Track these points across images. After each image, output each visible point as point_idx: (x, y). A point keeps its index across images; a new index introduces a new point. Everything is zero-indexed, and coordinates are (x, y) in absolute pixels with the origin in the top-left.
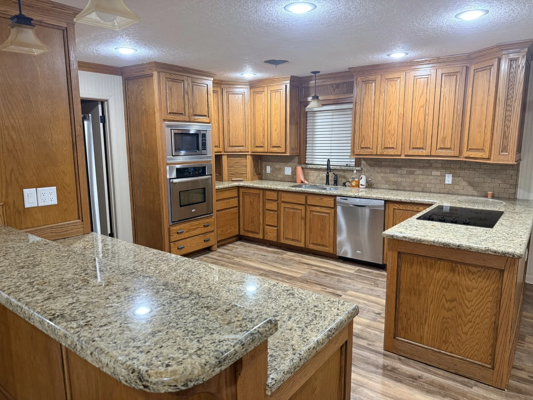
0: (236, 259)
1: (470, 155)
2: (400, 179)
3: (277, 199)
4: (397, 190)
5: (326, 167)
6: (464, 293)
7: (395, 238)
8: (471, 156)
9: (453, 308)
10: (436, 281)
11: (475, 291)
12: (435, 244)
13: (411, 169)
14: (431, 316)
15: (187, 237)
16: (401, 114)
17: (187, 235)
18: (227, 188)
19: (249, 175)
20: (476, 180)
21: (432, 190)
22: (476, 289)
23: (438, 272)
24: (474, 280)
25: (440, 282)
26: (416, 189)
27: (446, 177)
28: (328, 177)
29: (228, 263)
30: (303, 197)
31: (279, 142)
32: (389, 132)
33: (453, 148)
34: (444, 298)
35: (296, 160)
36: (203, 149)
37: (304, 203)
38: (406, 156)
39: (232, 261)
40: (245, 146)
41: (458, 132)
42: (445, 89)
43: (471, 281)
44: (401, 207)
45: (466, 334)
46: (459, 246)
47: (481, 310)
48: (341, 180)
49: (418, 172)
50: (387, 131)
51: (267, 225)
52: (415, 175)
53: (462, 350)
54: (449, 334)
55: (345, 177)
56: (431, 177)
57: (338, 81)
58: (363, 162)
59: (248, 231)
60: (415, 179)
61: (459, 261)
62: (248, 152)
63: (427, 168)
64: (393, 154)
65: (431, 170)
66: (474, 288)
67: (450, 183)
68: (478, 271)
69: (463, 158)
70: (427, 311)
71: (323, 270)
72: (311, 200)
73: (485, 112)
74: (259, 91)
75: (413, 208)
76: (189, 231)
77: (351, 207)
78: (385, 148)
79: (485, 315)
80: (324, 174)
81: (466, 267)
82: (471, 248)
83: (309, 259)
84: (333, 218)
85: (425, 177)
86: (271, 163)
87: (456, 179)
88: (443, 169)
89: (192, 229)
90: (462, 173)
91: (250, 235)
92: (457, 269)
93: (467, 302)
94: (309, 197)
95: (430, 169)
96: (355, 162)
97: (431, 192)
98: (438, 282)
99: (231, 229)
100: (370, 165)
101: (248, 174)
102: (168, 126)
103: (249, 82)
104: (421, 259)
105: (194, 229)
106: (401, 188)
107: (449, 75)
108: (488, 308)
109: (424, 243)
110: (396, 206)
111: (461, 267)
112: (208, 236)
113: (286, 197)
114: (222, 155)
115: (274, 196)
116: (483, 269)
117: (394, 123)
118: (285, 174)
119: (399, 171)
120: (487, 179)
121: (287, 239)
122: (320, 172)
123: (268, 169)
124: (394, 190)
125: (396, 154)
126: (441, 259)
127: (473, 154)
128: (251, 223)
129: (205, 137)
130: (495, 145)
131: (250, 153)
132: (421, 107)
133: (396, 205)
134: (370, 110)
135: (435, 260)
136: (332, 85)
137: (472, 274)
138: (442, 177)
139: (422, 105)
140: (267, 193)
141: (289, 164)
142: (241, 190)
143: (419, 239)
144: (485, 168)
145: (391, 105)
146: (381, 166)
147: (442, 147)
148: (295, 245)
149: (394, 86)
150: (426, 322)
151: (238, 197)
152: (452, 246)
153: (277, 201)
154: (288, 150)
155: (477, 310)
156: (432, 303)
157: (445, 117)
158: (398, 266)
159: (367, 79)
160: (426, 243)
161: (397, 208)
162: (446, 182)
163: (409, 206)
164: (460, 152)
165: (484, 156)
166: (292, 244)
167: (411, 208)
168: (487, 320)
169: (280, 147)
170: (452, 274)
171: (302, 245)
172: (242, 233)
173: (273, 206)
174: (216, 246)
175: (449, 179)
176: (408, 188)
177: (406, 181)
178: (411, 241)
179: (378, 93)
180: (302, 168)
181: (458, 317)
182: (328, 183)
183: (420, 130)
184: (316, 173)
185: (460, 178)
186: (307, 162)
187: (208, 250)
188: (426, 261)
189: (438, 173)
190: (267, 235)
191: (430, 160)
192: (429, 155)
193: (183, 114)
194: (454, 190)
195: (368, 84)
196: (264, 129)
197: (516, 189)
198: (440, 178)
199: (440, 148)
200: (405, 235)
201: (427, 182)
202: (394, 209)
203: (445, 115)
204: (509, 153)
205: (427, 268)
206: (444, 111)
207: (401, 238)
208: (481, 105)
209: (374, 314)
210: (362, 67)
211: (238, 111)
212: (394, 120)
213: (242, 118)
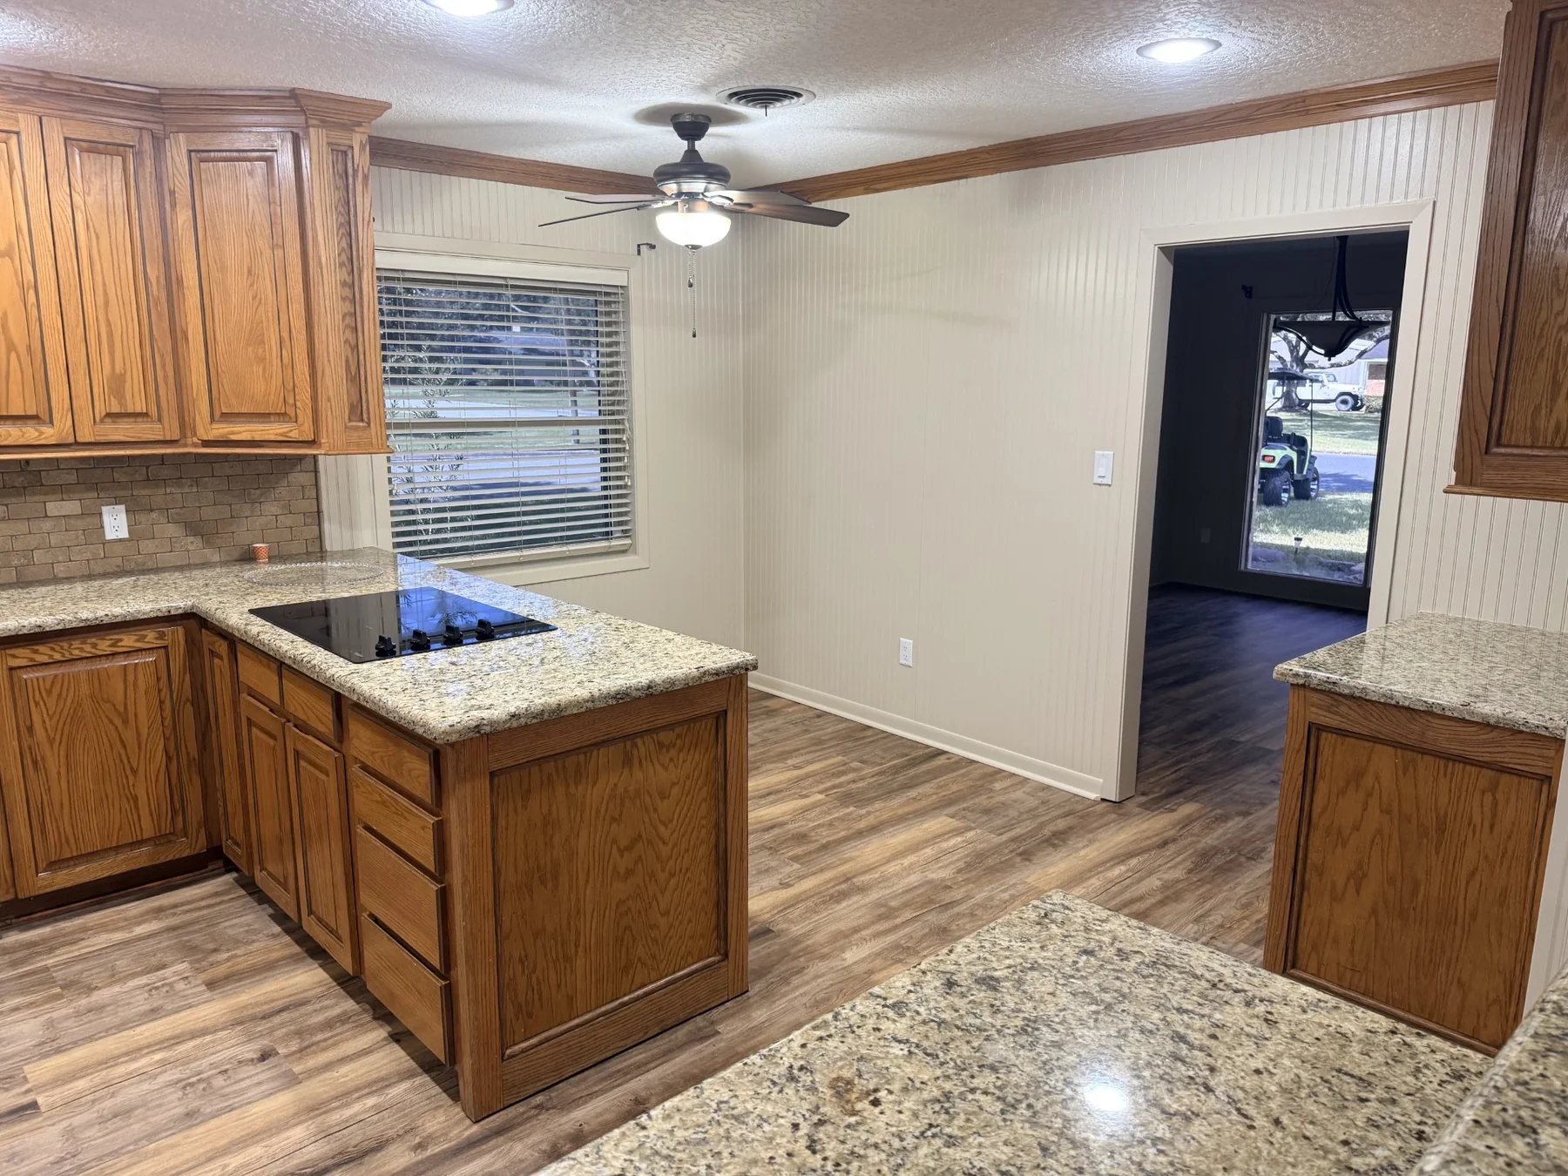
1: (233, 433)
6: (655, 810)
7: (488, 729)
8: (233, 437)
9: (636, 863)
10: (593, 810)
11: (675, 791)
12: (599, 705)
14: (588, 917)
20: (208, 513)
21: (60, 570)
22: (678, 783)
23: (595, 783)
24: (671, 765)
25: (603, 806)
27: (105, 517)
33: (154, 412)
34: (615, 847)
41: (162, 356)
42: (90, 200)
43: (666, 769)
44: (44, 653)
45: (666, 913)
46: (649, 687)
47: (689, 831)
53: (662, 961)
54: (634, 940)
56: (47, 525)
61: (645, 727)
63: (21, 491)
65: (42, 498)
66: (673, 784)
67: (124, 534)
68: (679, 736)
69: (194, 445)
70: (579, 912)
73: (271, 297)
75: (94, 646)
79: (698, 838)
81: (652, 738)
82: (672, 683)
85: (23, 527)
87: (142, 517)
88: (88, 490)
90: (158, 496)
92: (635, 752)
93: (662, 829)
95: (34, 494)
98: (598, 811)
104: (550, 767)
107: (93, 148)
108: (702, 818)
109: (569, 712)
110: (21, 656)
111: (644, 743)
116: (686, 727)
120: (238, 507)
126: (599, 745)
127: (243, 431)
130: (329, 400)
133: (19, 651)
135: (585, 753)
137: (668, 751)
138: (89, 520)
143: (554, 706)
144: (229, 472)
147: (115, 409)
150: (577, 946)
152: (635, 694)
155: (683, 836)
156: (587, 881)
157: (107, 303)
158: (494, 819)
160: (576, 712)
161: (24, 662)
162: (110, 535)
163: (76, 644)
164: (185, 425)
165: (294, 435)
167: (88, 648)
168: (703, 847)
170: (626, 771)
175: (115, 523)
178: (535, 721)
181: (647, 879)
183: (11, 347)
185: (154, 515)
188: (564, 767)
189: (72, 507)
191: (27, 461)
192: (71, 440)
194: (140, 558)
197: (319, 525)
198: (80, 524)
199: (109, 415)
200: (513, 710)
201: (34, 544)
202: (11, 669)
203: (106, 294)
204: (369, 424)
205: (568, 786)
206: (99, 278)
207: (505, 722)
208: (250, 272)
209: (255, 1065)
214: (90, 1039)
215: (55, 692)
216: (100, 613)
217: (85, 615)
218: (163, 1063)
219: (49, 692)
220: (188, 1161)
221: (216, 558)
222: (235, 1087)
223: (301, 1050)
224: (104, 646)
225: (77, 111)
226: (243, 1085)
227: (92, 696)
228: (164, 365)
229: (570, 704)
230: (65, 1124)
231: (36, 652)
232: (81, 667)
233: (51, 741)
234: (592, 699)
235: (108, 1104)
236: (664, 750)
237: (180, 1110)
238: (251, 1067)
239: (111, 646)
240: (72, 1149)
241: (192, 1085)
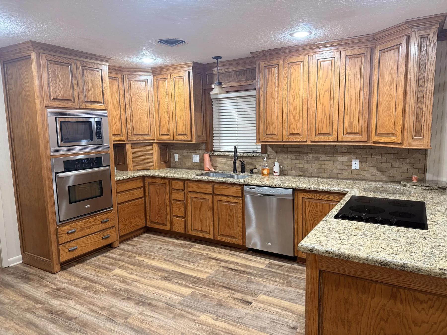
1: (380, 139)
2: (306, 166)
3: (183, 189)
4: (304, 176)
5: (233, 154)
6: (410, 328)
7: (315, 252)
8: (380, 141)
10: (371, 310)
11: (425, 325)
12: (369, 263)
13: (317, 155)
15: (80, 237)
16: (305, 99)
17: (80, 234)
18: (130, 178)
19: (156, 164)
20: (384, 165)
21: (339, 176)
22: (427, 323)
23: (373, 298)
24: (423, 312)
25: (377, 311)
26: (323, 175)
27: (353, 162)
28: (235, 164)
29: (128, 263)
30: (210, 186)
31: (184, 129)
32: (294, 118)
33: (360, 132)
35: (204, 147)
36: (97, 139)
37: (211, 193)
38: (312, 142)
39: (133, 260)
40: (150, 134)
41: (365, 116)
42: (350, 72)
43: (419, 312)
44: (310, 196)
46: (402, 266)
48: (248, 167)
49: (324, 157)
50: (292, 117)
51: (175, 216)
52: (322, 161)
55: (252, 164)
56: (338, 163)
57: (241, 68)
58: (269, 149)
59: (155, 223)
60: (321, 165)
61: (402, 285)
62: (154, 140)
63: (332, 153)
64: (299, 140)
65: (338, 156)
66: (423, 322)
67: (358, 168)
68: (429, 299)
69: (372, 143)
72: (219, 190)
73: (394, 94)
74: (163, 78)
76: (83, 229)
77: (259, 196)
78: (290, 134)
80: (231, 161)
81: (411, 293)
82: (419, 270)
83: (218, 253)
84: (241, 208)
85: (332, 163)
86: (179, 151)
87: (363, 164)
88: (350, 154)
89: (86, 227)
90: (369, 158)
91: (157, 227)
92: (399, 295)
94: (216, 186)
95: (336, 154)
96: (262, 148)
97: (338, 178)
98: (374, 311)
99: (136, 221)
100: (276, 152)
101: (154, 162)
102: (52, 114)
103: (152, 69)
105: (89, 227)
106: (308, 175)
107: (353, 57)
109: (353, 260)
110: (305, 195)
111: (404, 292)
112: (107, 232)
113: (193, 187)
114: (125, 144)
115: (180, 185)
116: (436, 297)
117: (299, 107)
118: (193, 161)
119: (305, 157)
120: (394, 164)
121: (195, 230)
122: (228, 159)
123: (177, 157)
124: (301, 176)
125: (302, 140)
126: (376, 282)
127: (382, 139)
128: (158, 214)
129: (100, 126)
131: (156, 141)
132: (326, 91)
133: (305, 194)
134: (274, 96)
135: (368, 283)
136: (235, 72)
137: (421, 303)
138: (348, 163)
139: (327, 89)
140: (174, 182)
141: (197, 151)
142: (147, 180)
143: (346, 255)
144: (393, 152)
145: (295, 90)
146: (287, 152)
147: (349, 132)
148: (203, 236)
149: (297, 70)
151: (144, 187)
152: (392, 266)
154: (194, 138)
157: (351, 101)
159: (269, 64)
160: (357, 261)
161: (306, 197)
162: (353, 168)
163: (318, 195)
164: (369, 137)
165: (396, 141)
166: (200, 236)
167: (321, 197)
169: (185, 134)
170: (392, 301)
171: (210, 236)
172: (149, 225)
173: (179, 196)
174: (117, 242)
175: (356, 164)
176: (314, 174)
177: (312, 167)
178: (336, 257)
179: (281, 78)
180: (209, 155)
182: (235, 170)
183: (325, 115)
184: (223, 160)
185: (367, 163)
186: (215, 149)
187: (110, 247)
188: (357, 284)
189: (344, 159)
190: (175, 226)
191: (335, 145)
193: (71, 100)
194: (361, 176)
195: (271, 69)
196: (169, 117)
197: (424, 174)
198: (346, 164)
199: (347, 133)
200: (328, 249)
201: (334, 168)
202: (303, 198)
203: (351, 98)
204: (423, 137)
205: (358, 292)
206: (350, 94)
207: (323, 252)
208: (390, 87)
209: (289, 328)
210: (264, 51)
211: (141, 98)
212: (299, 105)
213: (146, 106)
215: (312, 206)
216: (325, 188)
218: (277, 313)
219: (310, 206)
221: (384, 179)
224: (325, 197)
225: (351, 47)
226: (281, 331)
227: (320, 211)
228: (365, 118)
229: (354, 257)
230: (250, 311)
231: (309, 195)
232: (319, 201)
233: (309, 219)
234: (367, 259)
235: (260, 313)
236: (419, 302)
237: (264, 326)
238: (288, 328)
239: (327, 198)
240: (243, 317)
241: (274, 322)
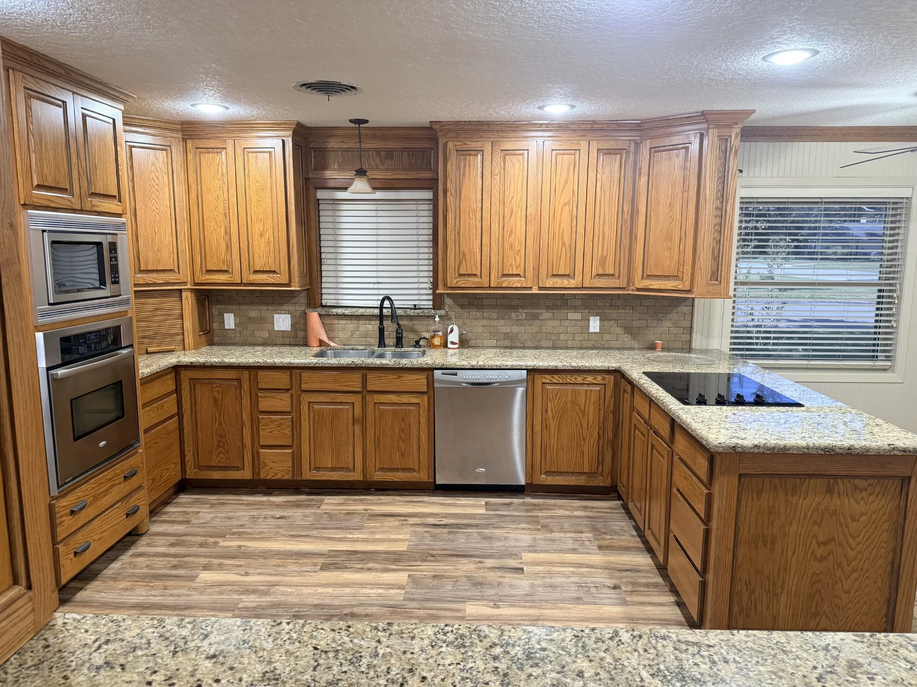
0: (223, 543)
2: (515, 329)
3: (289, 387)
4: (511, 347)
5: (377, 311)
6: (847, 526)
7: (740, 450)
8: (651, 287)
9: (829, 554)
10: (802, 514)
11: (864, 518)
12: (811, 451)
13: (534, 311)
14: (792, 575)
15: (91, 517)
16: (531, 215)
17: (92, 511)
18: (157, 373)
19: (189, 339)
20: (636, 323)
21: (570, 343)
22: (866, 514)
23: (805, 498)
24: (862, 502)
25: (810, 513)
26: (543, 344)
27: (591, 322)
28: (381, 331)
29: (210, 557)
30: (358, 376)
31: (271, 261)
32: (511, 247)
33: (617, 275)
34: (814, 540)
35: (303, 299)
36: (112, 283)
37: (360, 390)
38: (540, 288)
39: (217, 549)
40: (176, 270)
41: (624, 248)
42: (603, 177)
43: (858, 503)
44: (556, 378)
45: (848, 592)
46: (849, 449)
47: (872, 546)
48: (408, 337)
49: (546, 314)
50: (507, 246)
51: (263, 447)
52: (541, 320)
53: (841, 621)
54: (822, 600)
55: (413, 330)
56: (567, 323)
57: (391, 145)
58: (448, 301)
59: (211, 468)
60: (540, 327)
61: (844, 473)
62: (185, 283)
63: (558, 307)
64: (519, 285)
65: (567, 311)
66: (862, 514)
67: (598, 330)
68: (870, 485)
69: (633, 290)
70: (786, 569)
71: (432, 521)
72: (374, 382)
73: (679, 217)
74: (212, 146)
75: (576, 379)
76: (96, 499)
77: (465, 388)
78: (504, 275)
79: (877, 554)
80: (374, 326)
81: (850, 482)
82: (868, 450)
83: (382, 504)
84: (426, 414)
85: (557, 323)
86: (235, 307)
87: (606, 323)
88: (586, 308)
89: (101, 493)
90: (614, 313)
91: (216, 475)
92: (836, 487)
93: (851, 540)
94: (371, 376)
95: (564, 309)
96: (434, 300)
97: (567, 348)
98: (805, 515)
99: (168, 469)
100: (462, 306)
101: (186, 333)
103: (183, 123)
104: (777, 481)
105: (106, 493)
106: (519, 344)
107: (609, 152)
108: (882, 542)
109: (791, 452)
110: (547, 378)
111: (843, 483)
112: (134, 501)
113: (310, 381)
116: (876, 480)
117: (520, 230)
118: (276, 328)
119: (513, 315)
120: (651, 322)
121: (317, 469)
122: (361, 322)
123: (230, 321)
124: (506, 347)
125: (524, 285)
126: (811, 476)
127: (656, 284)
128: (218, 447)
129: (116, 252)
130: (701, 269)
131: (189, 286)
132: (565, 204)
133: (547, 376)
134: (473, 206)
135: (801, 479)
136: (378, 151)
137: (861, 492)
138: (584, 322)
139: (566, 201)
140: (261, 374)
141: (285, 307)
142: (185, 375)
143: (782, 446)
144: (649, 304)
145: (513, 198)
146: (481, 307)
147: (601, 272)
148: (338, 479)
149: (517, 164)
150: (783, 589)
151: (178, 391)
152: (838, 450)
153: (288, 390)
154: (296, 279)
155: (867, 548)
156: (794, 553)
157: (604, 224)
158: (739, 501)
159: (465, 147)
160: (795, 452)
161: (548, 381)
162: (592, 330)
163: (569, 377)
164: (630, 280)
165: (681, 287)
166: (333, 479)
167: (573, 379)
168: (882, 560)
169: (274, 272)
170: (828, 497)
171: (357, 476)
172: (192, 473)
173: (282, 402)
174: (147, 521)
175: (595, 325)
176: (529, 344)
177: (524, 331)
178: (768, 452)
179: (487, 174)
180: (320, 315)
181: (836, 567)
182: (382, 343)
183: (564, 245)
184: (350, 325)
185: (611, 322)
186: (324, 302)
188: (785, 483)
189: (578, 316)
190: (267, 468)
191: (564, 294)
192: (581, 286)
193: (66, 190)
194: (603, 342)
195: (468, 157)
196: (228, 232)
197: (691, 334)
198: (580, 324)
199: (597, 275)
200: (756, 443)
201: (561, 331)
202: (543, 383)
203: (604, 219)
204: (720, 282)
205: (787, 494)
206: (602, 212)
207: (751, 448)
208: (670, 205)
209: (610, 589)
210: (457, 123)
211: (157, 187)
212: (518, 224)
213: (168, 206)
214: (547, 552)
215: (558, 396)
216: (580, 364)
217: (574, 364)
218: (573, 573)
219: (556, 396)
220: (573, 617)
221: (636, 346)
222: (600, 595)
223: (632, 592)
224: (579, 379)
225: (604, 136)
226: (603, 596)
227: (572, 401)
228: (624, 251)
229: (792, 447)
230: (531, 581)
231: (553, 377)
232: (569, 387)
233: (554, 418)
234: (808, 448)
235: (548, 580)
236: (858, 491)
237: (575, 595)
238: (608, 590)
239: (583, 380)
240: (532, 592)
241: (582, 587)
